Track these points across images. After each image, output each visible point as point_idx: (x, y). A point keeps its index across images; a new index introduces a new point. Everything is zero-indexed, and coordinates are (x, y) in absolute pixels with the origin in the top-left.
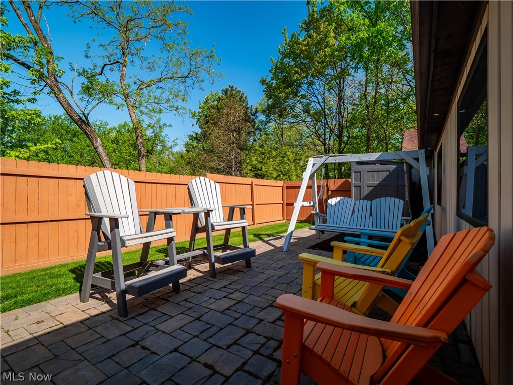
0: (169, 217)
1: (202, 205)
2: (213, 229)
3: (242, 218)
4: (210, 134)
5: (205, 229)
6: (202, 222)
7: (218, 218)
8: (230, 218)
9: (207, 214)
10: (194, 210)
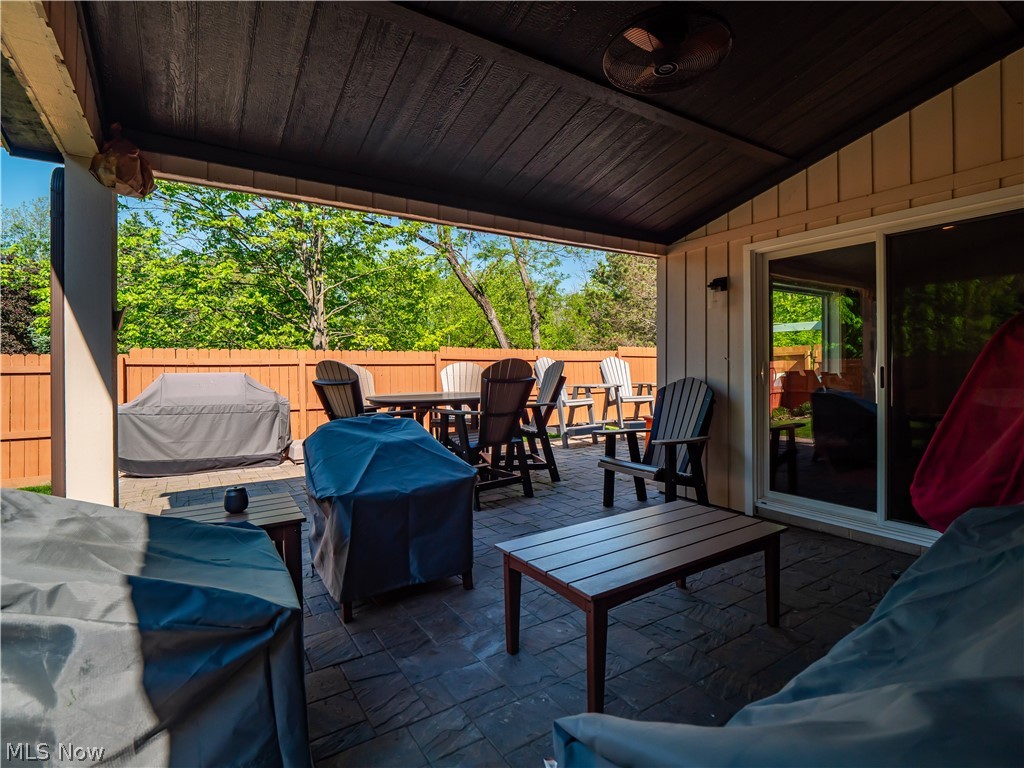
0: (588, 390)
1: (611, 382)
2: (622, 402)
3: (649, 394)
4: (625, 271)
5: (615, 402)
6: (612, 397)
7: (627, 392)
8: (640, 393)
9: (617, 389)
10: (606, 385)
